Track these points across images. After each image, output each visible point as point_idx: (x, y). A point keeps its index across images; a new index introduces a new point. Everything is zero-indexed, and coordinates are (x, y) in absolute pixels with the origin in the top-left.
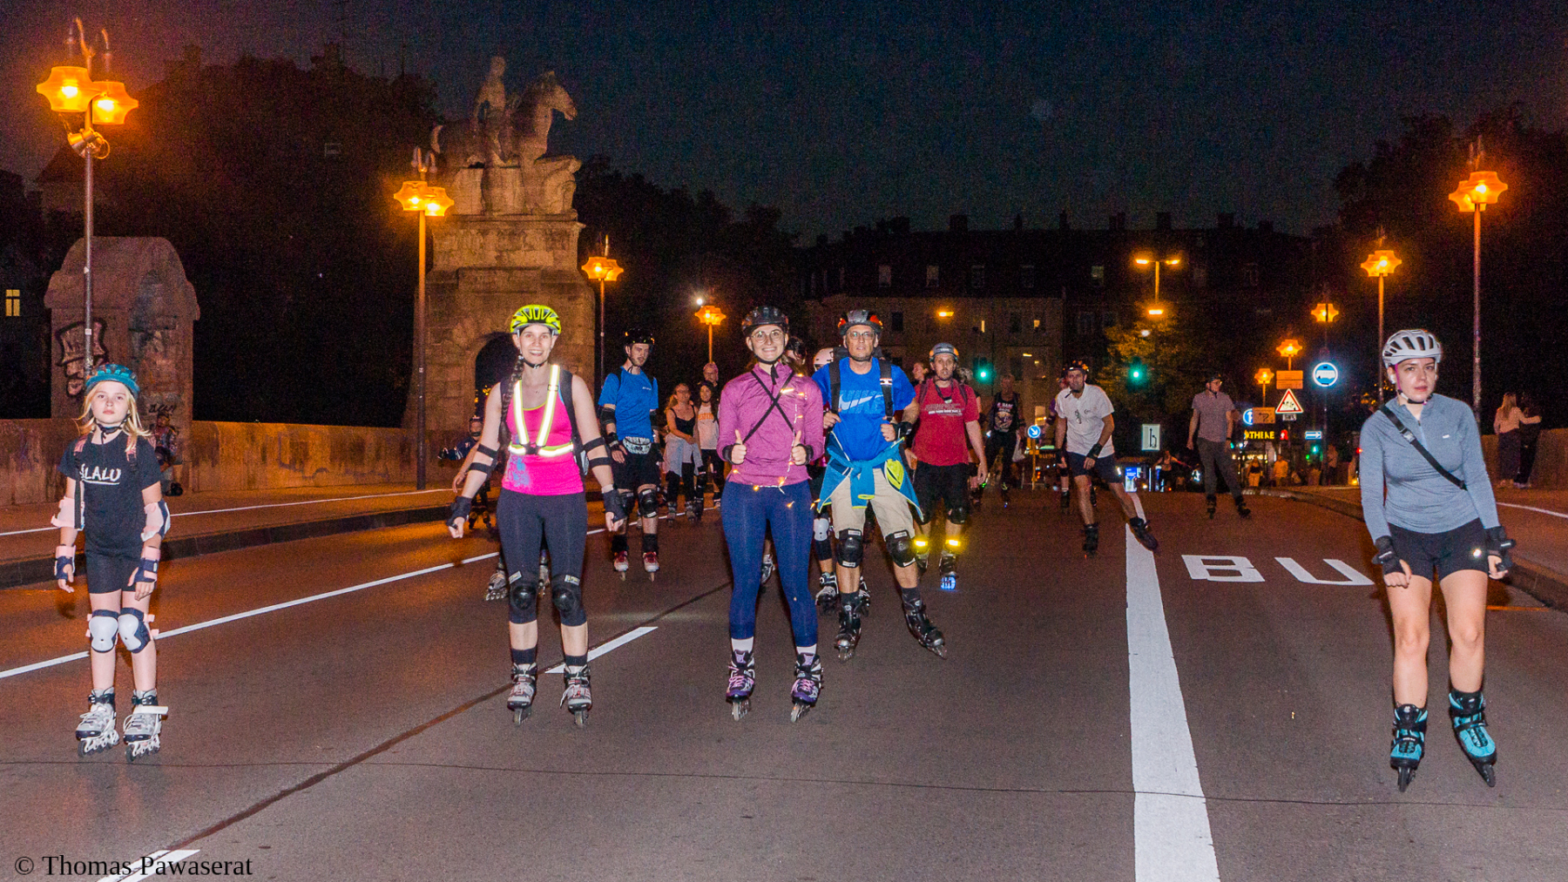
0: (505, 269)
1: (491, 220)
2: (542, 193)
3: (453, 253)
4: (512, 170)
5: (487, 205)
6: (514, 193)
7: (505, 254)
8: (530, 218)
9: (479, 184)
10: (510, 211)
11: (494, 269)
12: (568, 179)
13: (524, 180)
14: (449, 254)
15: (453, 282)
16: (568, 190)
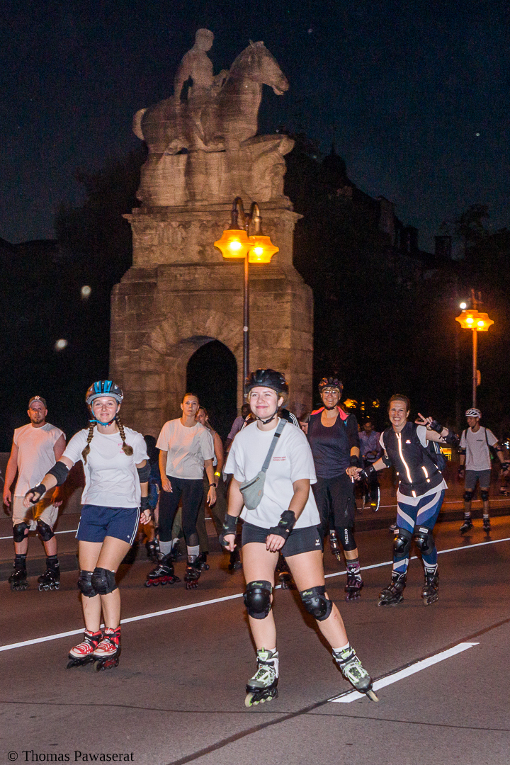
0: (207, 265)
1: (193, 210)
2: (249, 178)
3: (154, 248)
4: (217, 155)
5: (190, 194)
6: (220, 181)
7: (207, 248)
9: (182, 172)
10: (215, 200)
11: (195, 265)
12: (277, 161)
13: (230, 165)
14: (149, 249)
15: (152, 280)
16: (276, 174)
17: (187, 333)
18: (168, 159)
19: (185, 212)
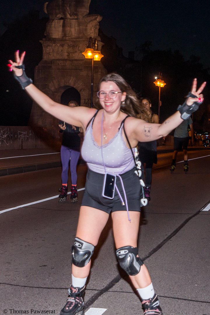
0: (70, 60)
1: (66, 40)
2: (86, 30)
3: (51, 53)
4: (74, 20)
5: (64, 34)
6: (75, 30)
7: (71, 54)
8: (81, 40)
9: (61, 26)
10: (73, 37)
11: (66, 60)
12: (96, 24)
13: (79, 24)
14: (49, 54)
15: (50, 65)
16: (96, 28)
17: (62, 85)
18: (56, 21)
19: (62, 41)
